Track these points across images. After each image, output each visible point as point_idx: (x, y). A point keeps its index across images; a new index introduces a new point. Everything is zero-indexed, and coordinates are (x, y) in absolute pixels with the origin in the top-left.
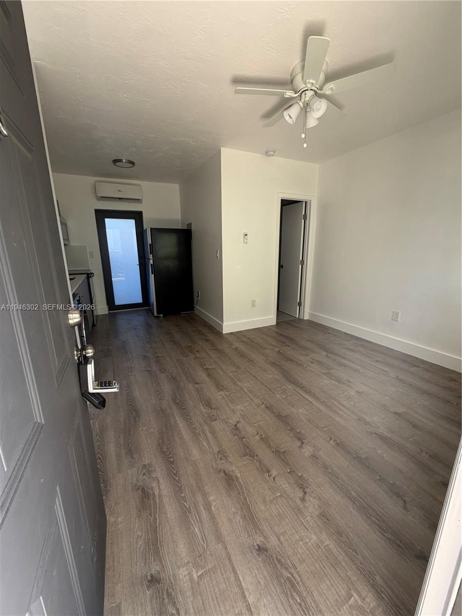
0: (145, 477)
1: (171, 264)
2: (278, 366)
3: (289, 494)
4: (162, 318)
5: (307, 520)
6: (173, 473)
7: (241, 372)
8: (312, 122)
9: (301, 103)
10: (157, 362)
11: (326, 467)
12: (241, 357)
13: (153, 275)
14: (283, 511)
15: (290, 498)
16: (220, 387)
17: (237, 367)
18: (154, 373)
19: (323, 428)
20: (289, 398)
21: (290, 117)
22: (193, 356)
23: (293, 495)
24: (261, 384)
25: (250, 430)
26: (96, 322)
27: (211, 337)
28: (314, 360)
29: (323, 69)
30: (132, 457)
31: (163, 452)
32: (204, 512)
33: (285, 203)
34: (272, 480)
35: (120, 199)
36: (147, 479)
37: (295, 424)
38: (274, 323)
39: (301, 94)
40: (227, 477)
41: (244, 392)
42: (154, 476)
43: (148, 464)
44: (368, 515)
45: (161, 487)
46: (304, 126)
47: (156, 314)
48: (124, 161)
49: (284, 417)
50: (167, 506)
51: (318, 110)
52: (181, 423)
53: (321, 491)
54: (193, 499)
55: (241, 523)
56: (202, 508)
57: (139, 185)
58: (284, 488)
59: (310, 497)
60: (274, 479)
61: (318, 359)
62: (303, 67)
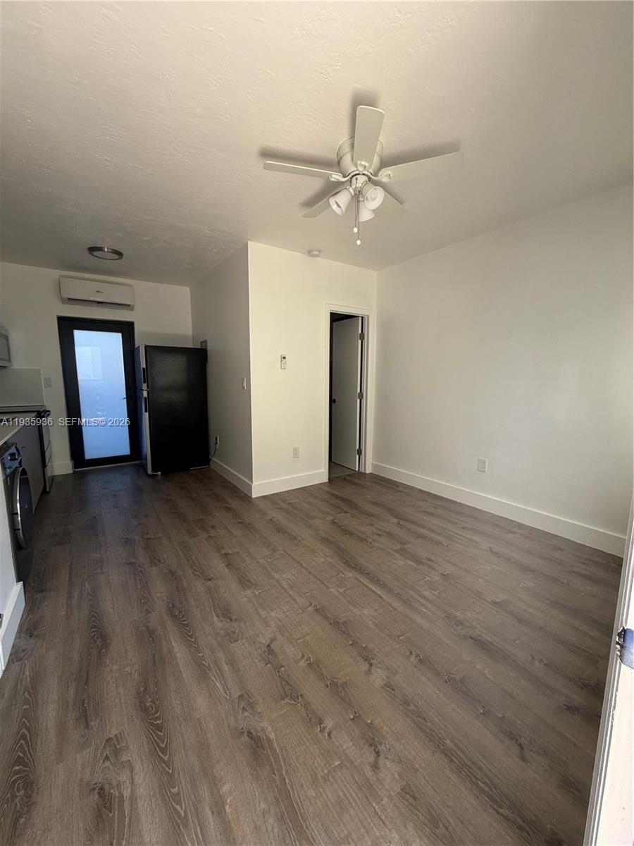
0: (107, 764)
1: (176, 397)
2: (332, 543)
3: (353, 759)
4: (160, 477)
5: (383, 805)
6: (159, 747)
7: (278, 557)
8: (366, 215)
9: (351, 190)
10: (146, 547)
11: (406, 703)
12: (279, 532)
13: (147, 414)
14: (344, 794)
15: (355, 767)
16: (245, 582)
17: (273, 549)
18: (139, 566)
19: (399, 636)
20: (349, 592)
21: (338, 206)
22: (206, 536)
23: (359, 760)
24: (307, 573)
25: (292, 651)
26: (50, 489)
27: (234, 503)
28: (381, 530)
29: (377, 151)
30: (87, 726)
31: (145, 710)
32: (211, 819)
33: (336, 318)
34: (327, 737)
35: (99, 302)
36: (111, 767)
37: (358, 634)
38: (326, 479)
39: (351, 178)
40: (253, 742)
41: (283, 588)
42: (124, 759)
43: (116, 736)
44: (474, 780)
45: (136, 778)
46: (356, 219)
47: (150, 472)
48: (106, 250)
49: (343, 623)
50: (143, 818)
51: (374, 199)
52: (180, 652)
53: (402, 747)
54: (192, 796)
55: (276, 831)
56: (208, 811)
57: (130, 286)
58: (344, 750)
59: (385, 760)
60: (329, 735)
61: (387, 530)
62: (352, 146)
